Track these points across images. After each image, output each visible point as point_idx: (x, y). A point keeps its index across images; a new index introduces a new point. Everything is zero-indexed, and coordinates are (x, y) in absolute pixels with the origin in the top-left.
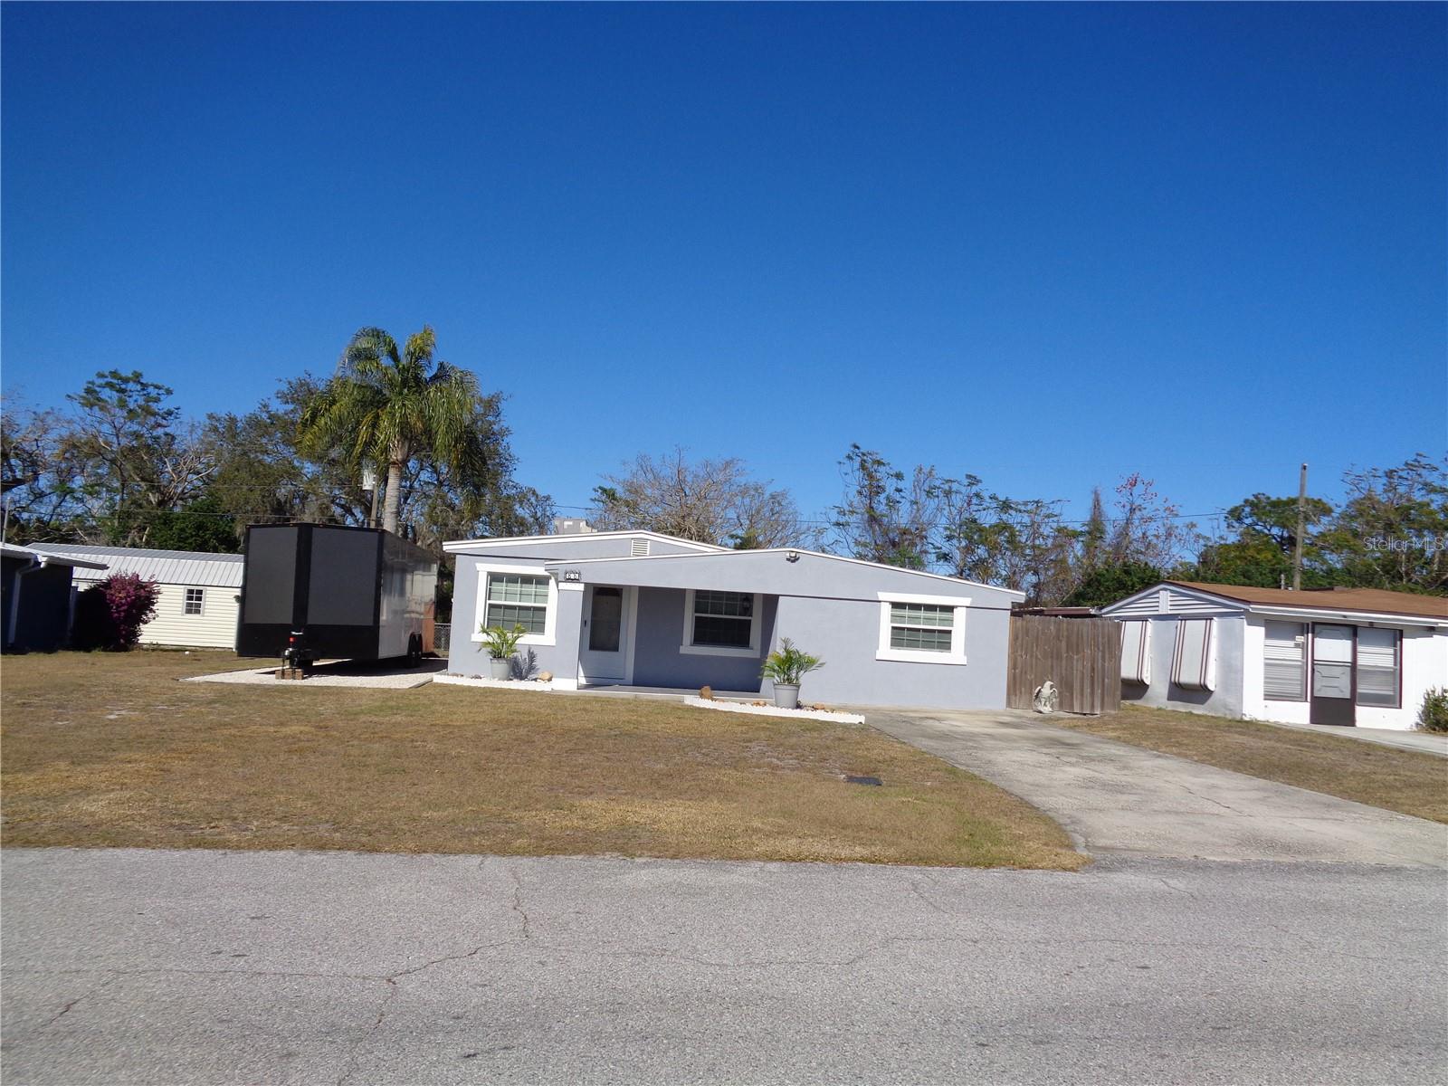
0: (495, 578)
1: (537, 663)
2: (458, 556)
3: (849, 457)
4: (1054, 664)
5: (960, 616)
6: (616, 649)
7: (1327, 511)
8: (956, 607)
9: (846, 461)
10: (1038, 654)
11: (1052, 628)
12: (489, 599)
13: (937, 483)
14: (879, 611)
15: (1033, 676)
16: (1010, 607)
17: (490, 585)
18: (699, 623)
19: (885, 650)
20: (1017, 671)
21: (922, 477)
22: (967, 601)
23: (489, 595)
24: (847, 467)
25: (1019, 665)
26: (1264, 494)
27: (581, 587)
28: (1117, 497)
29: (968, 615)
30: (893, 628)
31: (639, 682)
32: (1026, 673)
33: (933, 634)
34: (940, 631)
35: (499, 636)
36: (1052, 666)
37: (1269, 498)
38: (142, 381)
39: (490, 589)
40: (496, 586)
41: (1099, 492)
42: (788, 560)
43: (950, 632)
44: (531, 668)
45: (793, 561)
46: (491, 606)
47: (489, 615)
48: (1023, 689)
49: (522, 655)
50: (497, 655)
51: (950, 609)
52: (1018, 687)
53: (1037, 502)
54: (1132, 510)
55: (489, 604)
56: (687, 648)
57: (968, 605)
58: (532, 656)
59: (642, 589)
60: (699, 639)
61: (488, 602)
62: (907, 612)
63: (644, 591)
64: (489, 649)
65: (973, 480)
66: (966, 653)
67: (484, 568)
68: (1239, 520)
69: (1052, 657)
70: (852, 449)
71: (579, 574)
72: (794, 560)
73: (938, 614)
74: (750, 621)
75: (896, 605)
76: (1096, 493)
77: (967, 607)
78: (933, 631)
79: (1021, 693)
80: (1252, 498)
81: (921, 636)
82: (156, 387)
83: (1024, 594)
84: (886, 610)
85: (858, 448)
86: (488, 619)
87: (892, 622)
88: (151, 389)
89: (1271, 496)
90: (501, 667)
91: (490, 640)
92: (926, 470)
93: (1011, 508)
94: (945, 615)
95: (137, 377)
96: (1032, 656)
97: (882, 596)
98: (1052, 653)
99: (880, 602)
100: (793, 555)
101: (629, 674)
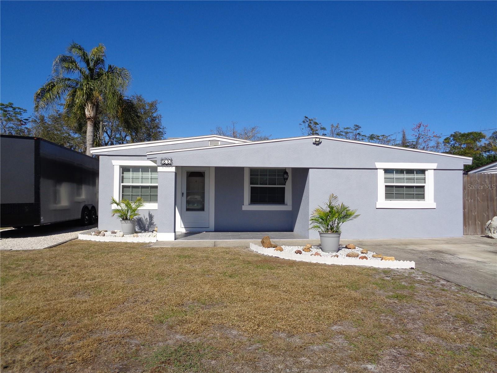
0: (125, 169)
1: (155, 220)
2: (100, 157)
3: (304, 122)
4: (489, 205)
5: (430, 176)
6: (202, 209)
7: (483, 137)
8: (427, 170)
9: (302, 123)
10: (479, 198)
11: (487, 181)
12: (122, 182)
13: (342, 130)
14: (376, 175)
15: (476, 213)
16: (462, 168)
17: (123, 173)
18: (253, 191)
19: (382, 202)
20: (466, 210)
21: (334, 129)
22: (434, 166)
23: (122, 179)
24: (303, 126)
25: (467, 207)
26: (458, 132)
27: (173, 169)
28: (413, 133)
29: (435, 174)
30: (386, 186)
31: (219, 229)
32: (471, 211)
33: (412, 189)
34: (417, 187)
35: (127, 206)
36: (488, 205)
37: (460, 133)
38: (13, 106)
39: (123, 176)
40: (126, 175)
41: (405, 131)
42: (314, 144)
43: (423, 187)
44: (151, 224)
45: (318, 145)
46: (124, 187)
47: (123, 192)
48: (470, 222)
49: (144, 216)
50: (125, 218)
51: (423, 171)
52: (467, 220)
53: (383, 135)
54: (419, 138)
55: (123, 186)
56: (247, 206)
57: (435, 168)
58: (151, 217)
59: (217, 168)
60: (254, 200)
61: (122, 184)
62: (395, 176)
63: (218, 170)
64: (119, 214)
65: (357, 127)
66: (436, 200)
67: (117, 163)
68: (448, 143)
69: (487, 200)
70: (305, 118)
71: (171, 160)
72: (317, 143)
73: (416, 176)
74: (285, 187)
75: (387, 171)
76: (403, 132)
77: (434, 170)
78: (412, 187)
79: (469, 224)
80: (454, 134)
81: (405, 191)
82: (19, 109)
83: (471, 159)
84: (381, 174)
85: (307, 118)
86: (123, 195)
87: (385, 182)
88: (17, 110)
89: (461, 132)
90: (127, 225)
91: (119, 208)
92: (335, 125)
93: (374, 138)
94: (420, 176)
95: (11, 105)
96: (474, 200)
97: (378, 165)
98: (487, 197)
99: (377, 169)
100: (318, 140)
101: (212, 224)
